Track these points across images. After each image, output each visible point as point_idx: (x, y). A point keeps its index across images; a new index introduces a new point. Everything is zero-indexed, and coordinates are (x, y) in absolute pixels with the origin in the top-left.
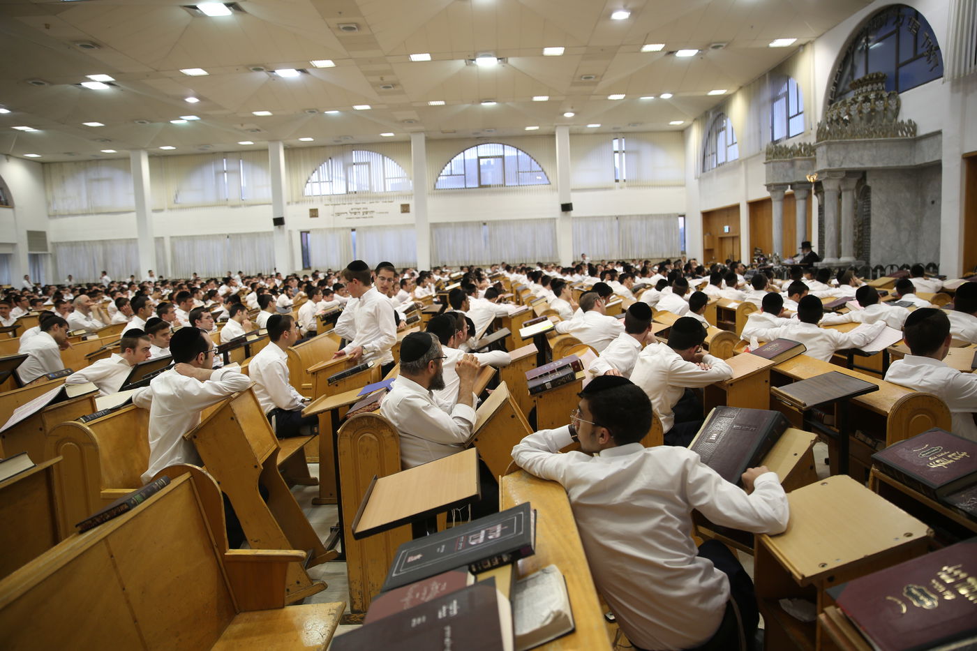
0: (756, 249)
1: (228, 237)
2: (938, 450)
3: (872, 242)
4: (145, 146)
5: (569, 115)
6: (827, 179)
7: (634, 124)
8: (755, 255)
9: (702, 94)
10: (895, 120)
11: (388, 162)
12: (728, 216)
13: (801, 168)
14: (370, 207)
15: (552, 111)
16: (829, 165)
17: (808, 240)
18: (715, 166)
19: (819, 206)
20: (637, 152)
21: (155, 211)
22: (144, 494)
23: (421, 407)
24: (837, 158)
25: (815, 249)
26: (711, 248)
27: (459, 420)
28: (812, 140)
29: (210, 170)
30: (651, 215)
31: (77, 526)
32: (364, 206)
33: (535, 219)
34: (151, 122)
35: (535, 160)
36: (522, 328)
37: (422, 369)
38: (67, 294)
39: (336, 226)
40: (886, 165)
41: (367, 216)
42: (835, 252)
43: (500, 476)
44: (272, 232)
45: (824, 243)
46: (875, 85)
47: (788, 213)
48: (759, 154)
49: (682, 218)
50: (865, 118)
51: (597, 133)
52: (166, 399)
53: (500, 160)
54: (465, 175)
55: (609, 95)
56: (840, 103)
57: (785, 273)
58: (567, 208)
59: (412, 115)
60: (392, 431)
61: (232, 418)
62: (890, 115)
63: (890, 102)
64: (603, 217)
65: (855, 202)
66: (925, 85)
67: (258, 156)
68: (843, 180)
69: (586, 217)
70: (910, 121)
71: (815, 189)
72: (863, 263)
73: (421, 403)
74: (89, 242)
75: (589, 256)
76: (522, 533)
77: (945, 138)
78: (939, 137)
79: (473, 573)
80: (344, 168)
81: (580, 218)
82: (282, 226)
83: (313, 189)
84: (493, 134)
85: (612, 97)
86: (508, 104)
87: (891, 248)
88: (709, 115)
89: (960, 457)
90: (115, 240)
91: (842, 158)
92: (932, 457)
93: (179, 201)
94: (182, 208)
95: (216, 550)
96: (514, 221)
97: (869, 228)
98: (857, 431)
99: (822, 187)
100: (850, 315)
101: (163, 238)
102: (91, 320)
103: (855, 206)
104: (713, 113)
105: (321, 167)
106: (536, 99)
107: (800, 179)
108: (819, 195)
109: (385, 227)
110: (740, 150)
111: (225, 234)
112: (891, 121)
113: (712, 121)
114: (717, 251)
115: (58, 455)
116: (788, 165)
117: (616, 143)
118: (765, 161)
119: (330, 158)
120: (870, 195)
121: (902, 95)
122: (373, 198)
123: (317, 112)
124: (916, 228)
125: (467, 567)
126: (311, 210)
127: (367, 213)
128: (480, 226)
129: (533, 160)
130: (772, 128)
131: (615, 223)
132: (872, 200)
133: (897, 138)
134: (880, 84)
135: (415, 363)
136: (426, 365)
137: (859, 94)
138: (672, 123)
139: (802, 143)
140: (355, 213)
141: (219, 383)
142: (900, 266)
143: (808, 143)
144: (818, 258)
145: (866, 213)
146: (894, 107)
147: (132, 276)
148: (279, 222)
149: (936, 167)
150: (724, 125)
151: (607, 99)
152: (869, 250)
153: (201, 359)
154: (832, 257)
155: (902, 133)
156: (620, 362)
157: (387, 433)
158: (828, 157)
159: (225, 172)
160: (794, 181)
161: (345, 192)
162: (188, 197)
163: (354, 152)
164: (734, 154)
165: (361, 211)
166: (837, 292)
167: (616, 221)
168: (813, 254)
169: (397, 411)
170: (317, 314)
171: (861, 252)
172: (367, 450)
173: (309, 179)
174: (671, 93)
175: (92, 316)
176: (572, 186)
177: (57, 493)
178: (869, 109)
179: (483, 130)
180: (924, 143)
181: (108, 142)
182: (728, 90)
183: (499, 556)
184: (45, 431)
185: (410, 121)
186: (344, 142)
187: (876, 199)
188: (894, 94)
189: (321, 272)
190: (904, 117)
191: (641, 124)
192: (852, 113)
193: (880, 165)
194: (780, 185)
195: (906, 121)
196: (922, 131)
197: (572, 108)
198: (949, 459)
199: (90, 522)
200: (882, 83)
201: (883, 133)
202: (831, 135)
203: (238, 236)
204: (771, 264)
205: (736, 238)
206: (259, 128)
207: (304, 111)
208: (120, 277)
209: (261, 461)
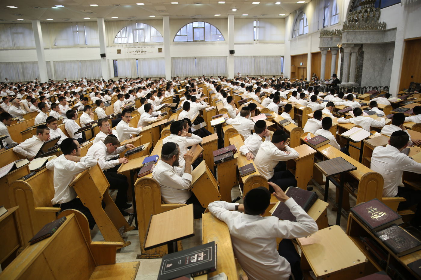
0: (313, 74)
1: (80, 62)
2: (375, 210)
3: (362, 75)
4: (39, 18)
5: (234, 10)
6: (345, 47)
7: (263, 15)
8: (313, 76)
9: (294, 3)
10: (377, 21)
11: (152, 28)
12: (302, 58)
13: (335, 41)
14: (145, 49)
15: (227, 8)
16: (347, 41)
17: (336, 73)
18: (298, 35)
19: (342, 58)
20: (264, 27)
21: (45, 49)
22: (56, 227)
23: (169, 176)
24: (351, 38)
25: (338, 77)
26: (294, 72)
27: (185, 180)
28: (341, 28)
29: (70, 31)
30: (269, 56)
31: (29, 242)
32: (142, 49)
33: (218, 57)
34: (41, 7)
35: (218, 30)
36: (212, 120)
37: (170, 158)
38: (7, 89)
39: (129, 58)
40: (371, 42)
41: (143, 53)
42: (347, 80)
43: (202, 214)
44: (100, 60)
45: (342, 74)
46: (370, 5)
47: (328, 59)
48: (317, 32)
49: (282, 58)
50: (364, 19)
51: (246, 18)
52: (61, 170)
53: (203, 29)
54: (187, 36)
55: (253, 2)
56: (354, 12)
57: (325, 88)
58: (232, 52)
59: (164, 8)
60: (157, 185)
61: (90, 178)
62: (375, 19)
63: (376, 13)
64: (248, 56)
65: (357, 58)
66: (392, 6)
67: (92, 24)
68: (353, 48)
69: (240, 56)
70: (384, 22)
71: (340, 50)
72: (358, 84)
73: (169, 174)
74: (15, 62)
75: (241, 74)
76: (211, 260)
77: (398, 31)
78: (395, 31)
79: (192, 277)
80: (132, 31)
81: (238, 57)
82: (104, 58)
83: (118, 41)
84: (200, 17)
85: (254, 3)
86: (208, 4)
87: (371, 78)
88: (297, 12)
89: (383, 215)
90: (27, 62)
91: (353, 38)
92: (373, 213)
93: (56, 44)
94: (58, 48)
95: (87, 243)
96: (208, 57)
97: (362, 69)
98: (347, 183)
99: (343, 50)
100: (350, 120)
101: (50, 61)
102: (20, 110)
103: (357, 60)
104: (298, 11)
105: (122, 30)
106: (220, 3)
107: (334, 46)
108: (342, 53)
109: (151, 58)
110: (309, 29)
111: (79, 61)
112: (376, 22)
113: (298, 15)
114: (296, 73)
115: (17, 205)
116: (330, 39)
117: (255, 23)
118: (320, 37)
119: (126, 26)
120: (363, 55)
121: (382, 10)
122: (146, 45)
123: (120, 6)
124: (382, 70)
125: (190, 275)
126: (118, 50)
127: (143, 52)
128: (193, 59)
129: (217, 30)
130: (324, 20)
131: (253, 59)
132: (364, 57)
133: (378, 30)
134: (372, 4)
135: (167, 156)
136: (172, 157)
137: (363, 8)
138: (280, 15)
139: (337, 30)
140: (138, 52)
141: (83, 163)
142: (373, 87)
143: (339, 30)
144: (339, 82)
145: (361, 63)
146: (377, 16)
147: (36, 79)
148: (103, 56)
149: (393, 44)
150: (303, 17)
151: (252, 4)
152: (361, 79)
153: (75, 152)
154: (345, 82)
155: (380, 28)
156: (253, 147)
157: (155, 186)
158: (347, 37)
159: (77, 31)
160: (331, 46)
161: (133, 42)
162: (60, 43)
163: (137, 24)
164: (307, 30)
165: (140, 51)
166: (346, 103)
167: (254, 58)
168: (337, 79)
169: (160, 177)
170: (122, 107)
171: (358, 80)
172: (147, 192)
173: (116, 36)
174: (280, 2)
175: (21, 108)
176: (235, 42)
177: (18, 220)
178: (367, 16)
179: (196, 15)
180: (389, 33)
181: (20, 15)
182: (306, 1)
183: (203, 271)
184: (8, 183)
185: (162, 11)
186: (132, 19)
187: (366, 57)
188: (378, 9)
189: (123, 79)
190: (381, 20)
191: (266, 15)
192: (359, 17)
193: (369, 42)
194: (326, 48)
195: (382, 22)
196: (388, 28)
197: (236, 7)
198: (379, 215)
199: (35, 240)
200: (374, 3)
201: (372, 28)
202: (349, 27)
203: (85, 61)
204: (319, 84)
205: (305, 68)
206: (92, 12)
207: (113, 5)
208: (31, 79)
209: (102, 194)
